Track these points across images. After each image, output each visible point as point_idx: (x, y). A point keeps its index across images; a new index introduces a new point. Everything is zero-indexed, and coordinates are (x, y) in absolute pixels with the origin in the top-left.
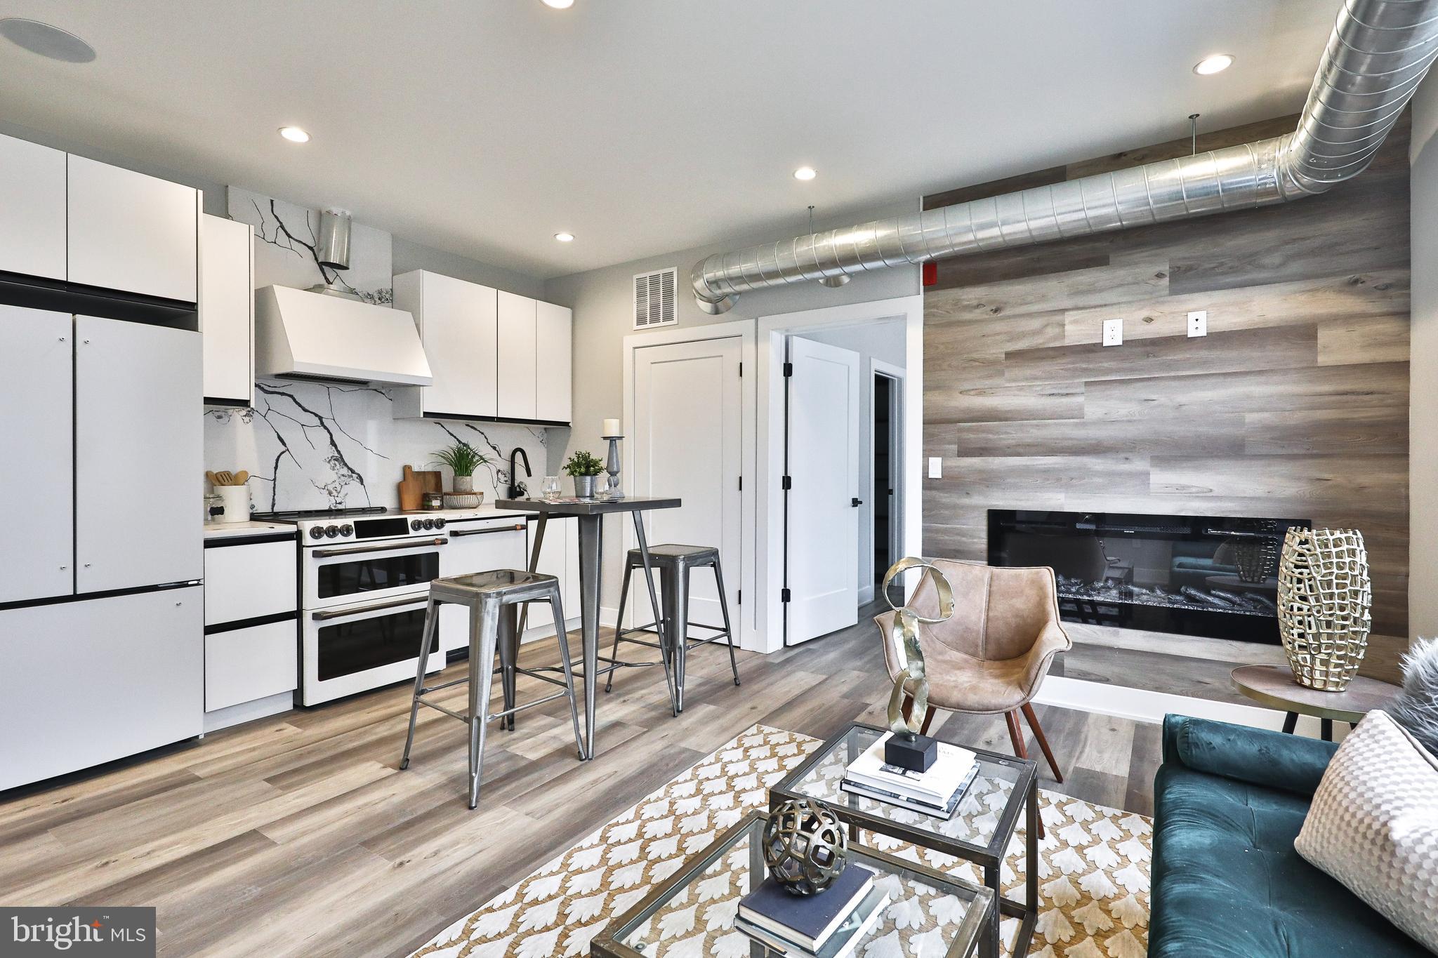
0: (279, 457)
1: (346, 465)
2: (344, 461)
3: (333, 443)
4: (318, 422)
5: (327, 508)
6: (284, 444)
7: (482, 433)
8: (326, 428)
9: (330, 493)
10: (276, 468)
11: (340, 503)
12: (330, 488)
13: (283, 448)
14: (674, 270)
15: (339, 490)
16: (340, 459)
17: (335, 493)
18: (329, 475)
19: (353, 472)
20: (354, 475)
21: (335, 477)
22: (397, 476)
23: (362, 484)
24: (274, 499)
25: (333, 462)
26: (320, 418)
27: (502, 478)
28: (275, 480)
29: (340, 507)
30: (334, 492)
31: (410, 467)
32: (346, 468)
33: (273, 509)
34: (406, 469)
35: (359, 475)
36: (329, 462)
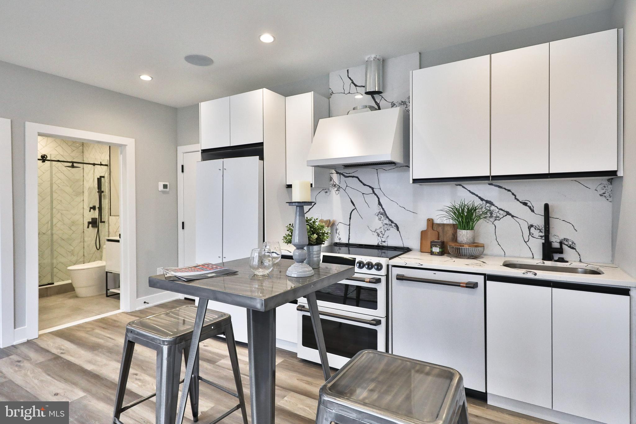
0: (351, 212)
1: (387, 217)
2: (386, 215)
3: (380, 204)
4: (371, 191)
5: (376, 244)
6: (354, 205)
7: (509, 191)
8: (375, 194)
9: (378, 235)
10: (350, 218)
11: (384, 242)
12: (378, 231)
13: (354, 208)
15: (383, 233)
16: (384, 214)
17: (381, 235)
18: (377, 223)
19: (392, 222)
20: (393, 224)
21: (381, 225)
22: (423, 226)
23: (398, 230)
24: (349, 236)
25: (380, 215)
26: (373, 189)
27: (536, 233)
28: (349, 225)
29: (384, 244)
30: (381, 234)
31: (432, 220)
32: (387, 220)
33: (349, 241)
34: (430, 222)
35: (396, 224)
36: (377, 215)
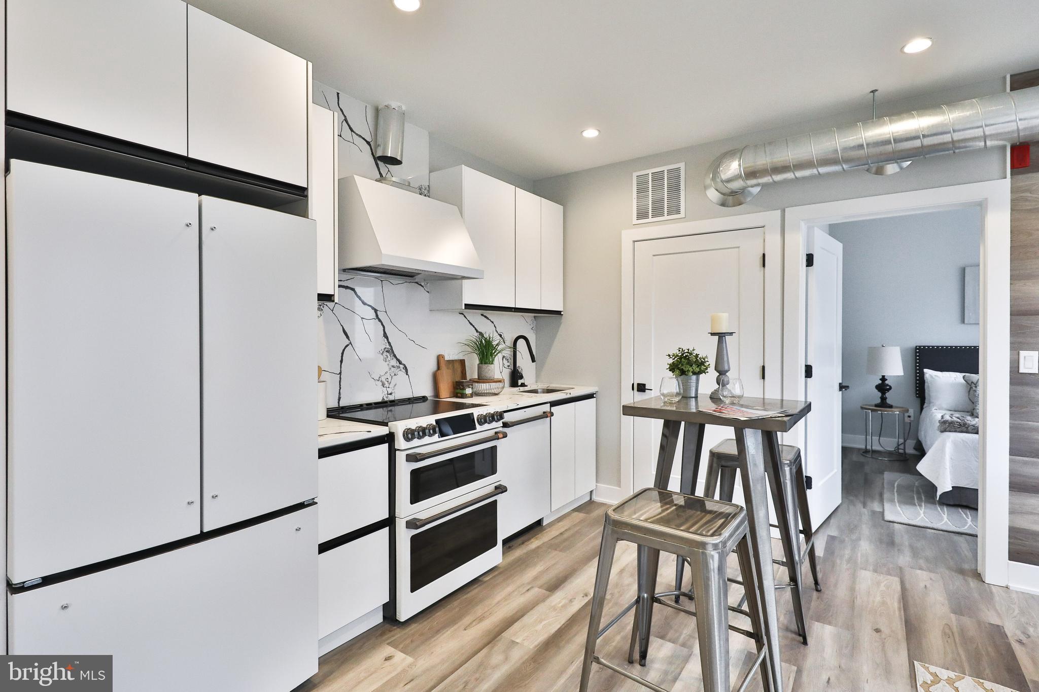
0: (344, 350)
1: (395, 356)
2: (393, 352)
3: (385, 336)
4: (373, 315)
5: (380, 400)
6: (348, 337)
7: (493, 322)
8: (380, 320)
9: (383, 385)
10: (341, 362)
11: (391, 394)
12: (383, 379)
13: (347, 342)
14: (682, 165)
15: (390, 380)
16: (390, 351)
17: (387, 385)
18: (382, 367)
19: (400, 363)
20: (402, 366)
21: (387, 369)
22: (433, 366)
23: (407, 374)
24: (340, 393)
25: (385, 353)
26: (376, 311)
27: (506, 364)
28: (340, 373)
29: (391, 398)
30: (386, 383)
31: (443, 357)
32: (395, 359)
33: (339, 403)
34: (439, 358)
35: (404, 365)
36: (382, 354)
